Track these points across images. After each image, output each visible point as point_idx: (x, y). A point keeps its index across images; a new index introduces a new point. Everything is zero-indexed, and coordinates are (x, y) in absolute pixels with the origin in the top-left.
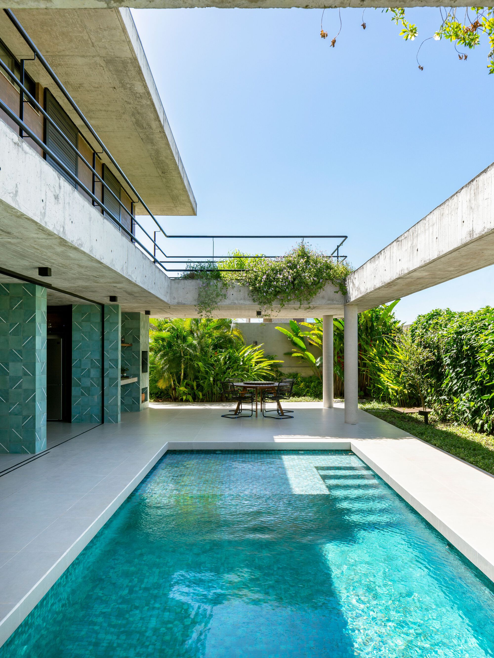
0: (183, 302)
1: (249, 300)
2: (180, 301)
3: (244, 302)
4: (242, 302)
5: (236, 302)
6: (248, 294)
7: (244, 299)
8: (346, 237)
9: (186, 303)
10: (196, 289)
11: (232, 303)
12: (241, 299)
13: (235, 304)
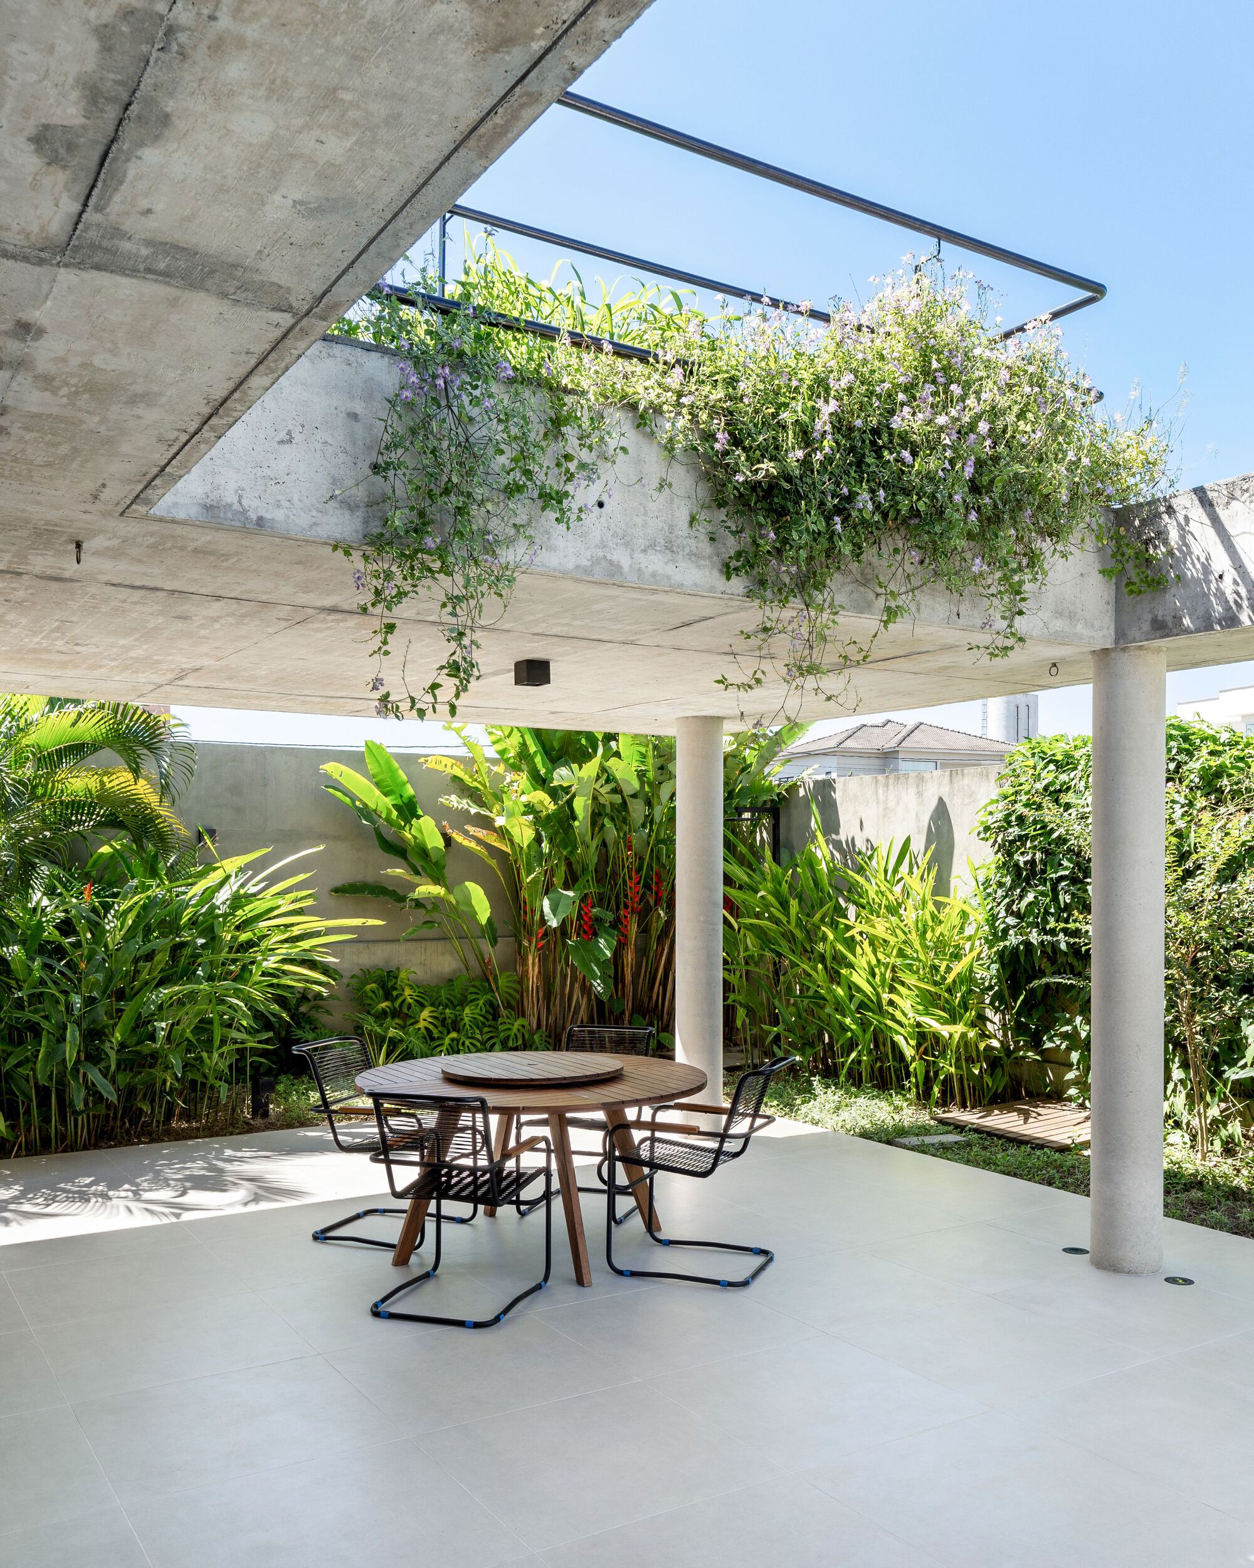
0: (255, 506)
1: (695, 556)
2: (230, 498)
3: (670, 569)
4: (655, 563)
5: (621, 557)
6: (692, 520)
7: (670, 547)
8: (1097, 290)
9: (279, 515)
10: (354, 416)
11: (595, 562)
12: (652, 546)
13: (615, 568)
